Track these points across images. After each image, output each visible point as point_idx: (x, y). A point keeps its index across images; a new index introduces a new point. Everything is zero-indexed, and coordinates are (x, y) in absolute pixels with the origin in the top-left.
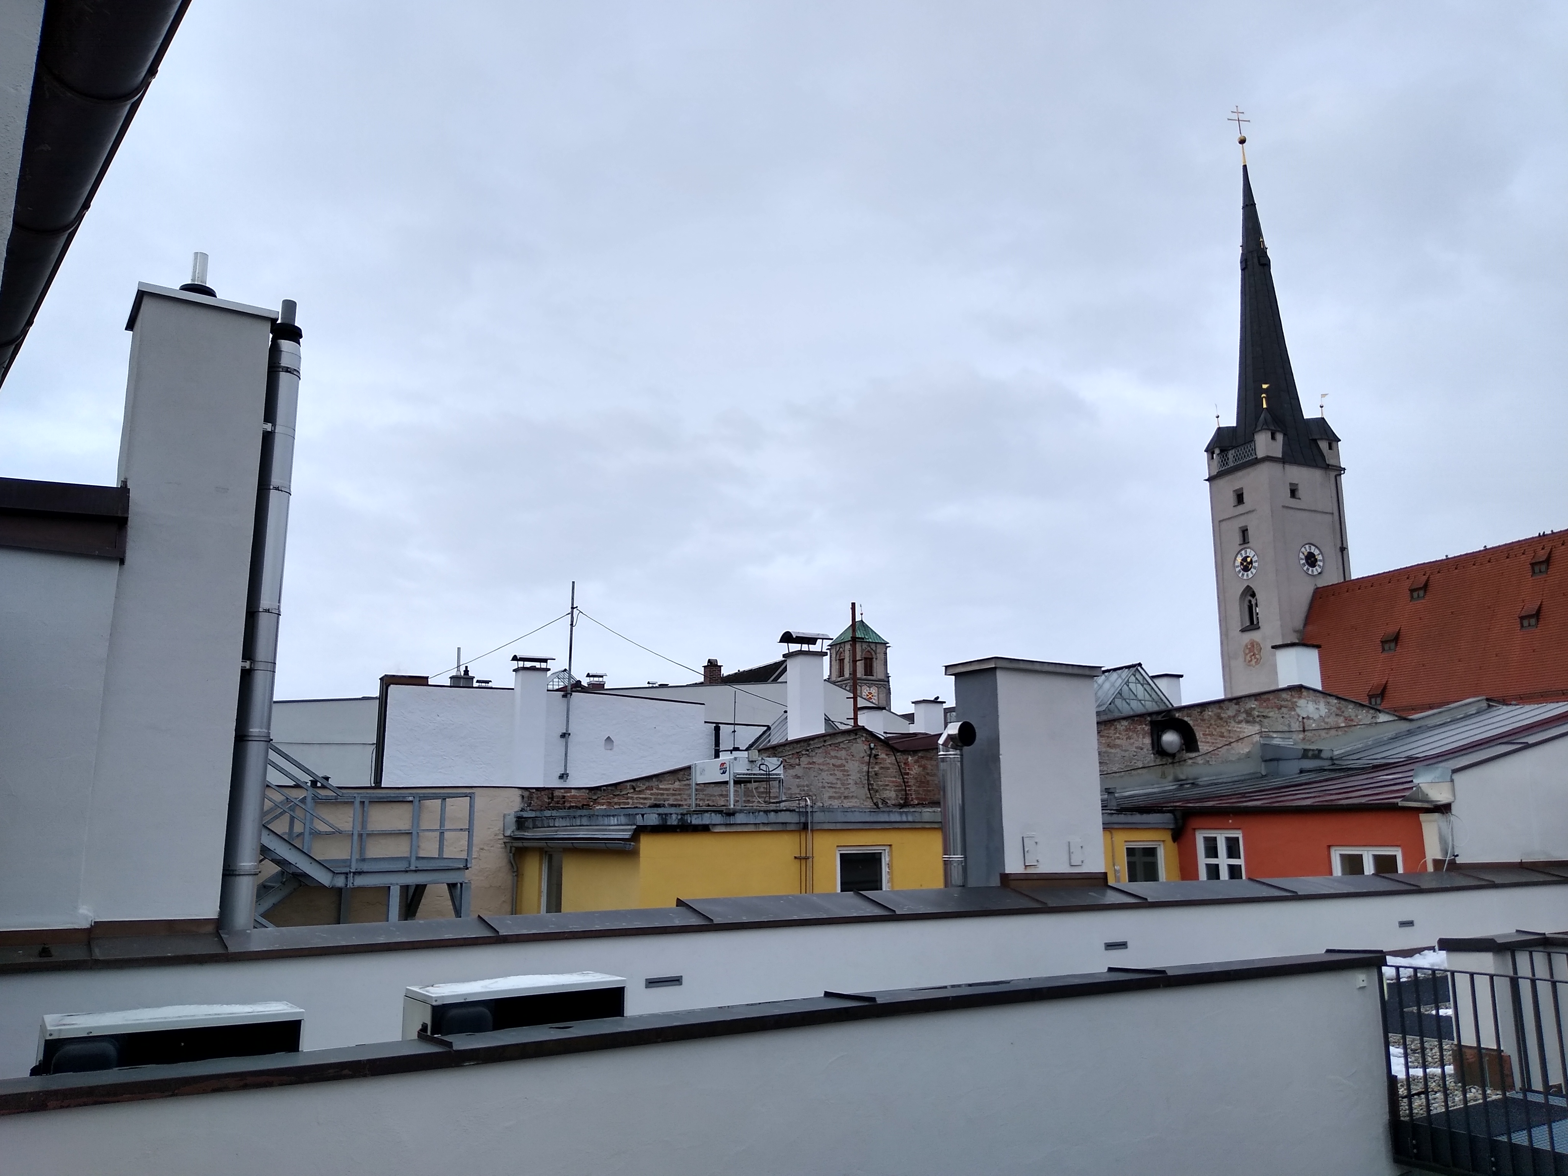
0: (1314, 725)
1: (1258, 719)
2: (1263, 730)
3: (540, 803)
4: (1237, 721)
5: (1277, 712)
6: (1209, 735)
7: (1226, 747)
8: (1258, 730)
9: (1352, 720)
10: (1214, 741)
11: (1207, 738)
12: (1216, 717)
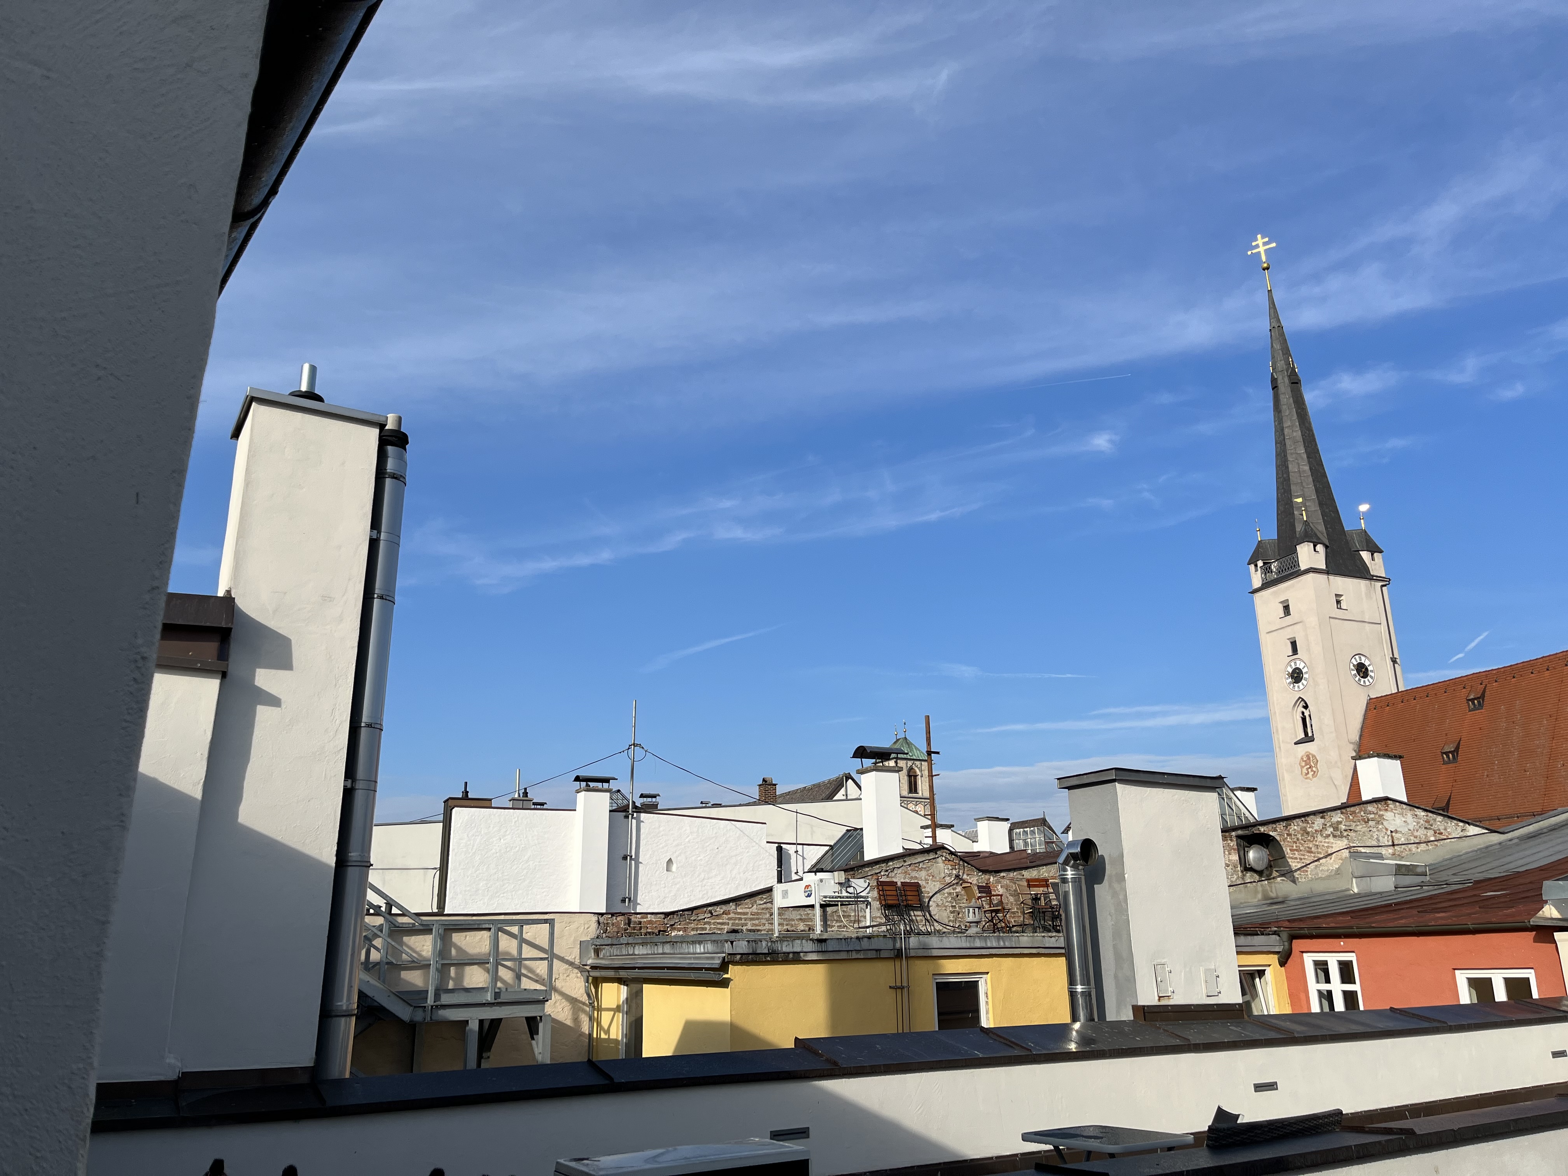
0: (1403, 839)
1: (1345, 834)
2: (1352, 845)
3: (615, 929)
4: (1324, 835)
5: (1365, 826)
6: (1296, 850)
7: (1316, 863)
8: (1346, 845)
9: (1441, 834)
10: (1302, 857)
11: (1295, 854)
12: (1302, 832)
